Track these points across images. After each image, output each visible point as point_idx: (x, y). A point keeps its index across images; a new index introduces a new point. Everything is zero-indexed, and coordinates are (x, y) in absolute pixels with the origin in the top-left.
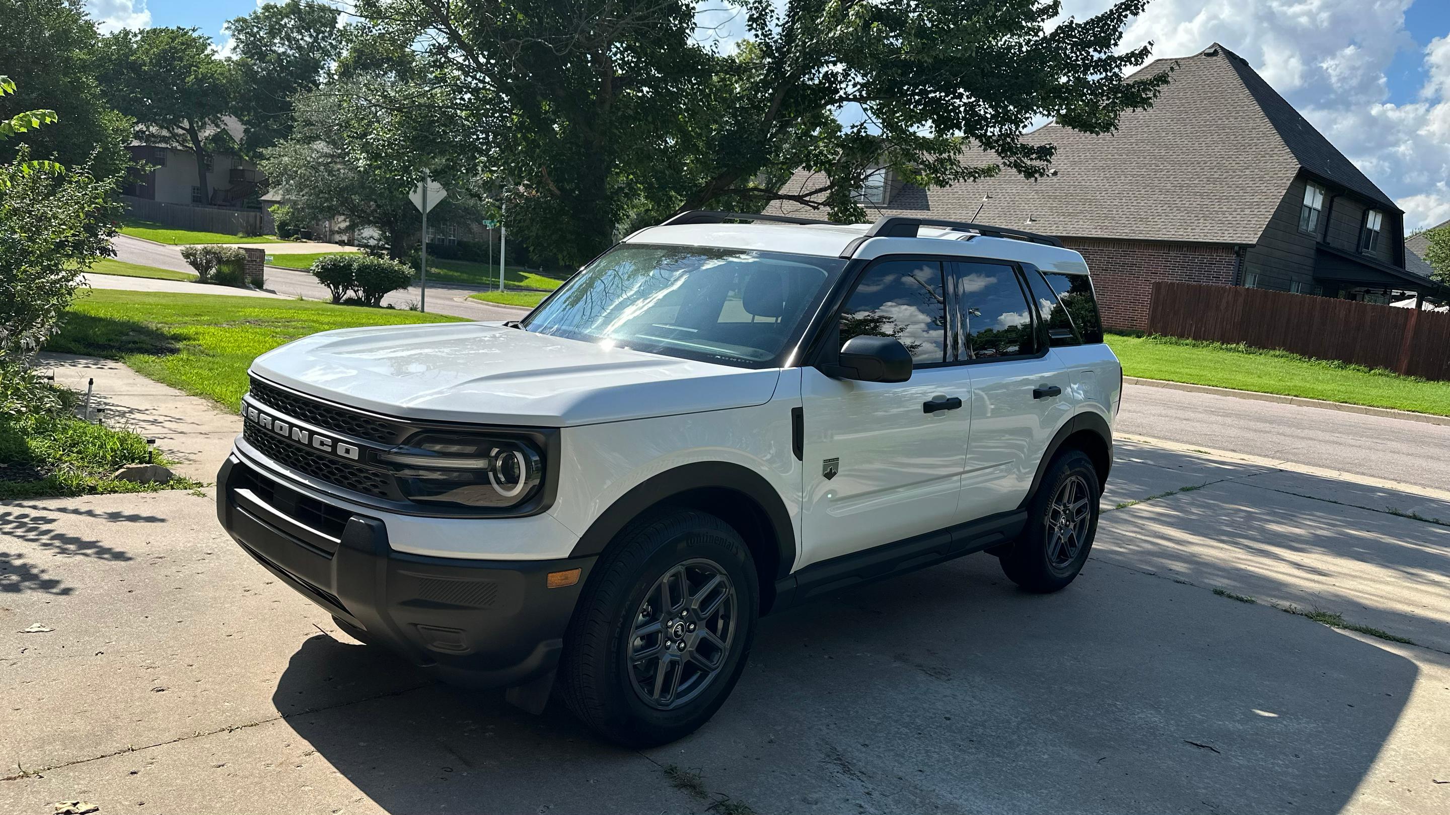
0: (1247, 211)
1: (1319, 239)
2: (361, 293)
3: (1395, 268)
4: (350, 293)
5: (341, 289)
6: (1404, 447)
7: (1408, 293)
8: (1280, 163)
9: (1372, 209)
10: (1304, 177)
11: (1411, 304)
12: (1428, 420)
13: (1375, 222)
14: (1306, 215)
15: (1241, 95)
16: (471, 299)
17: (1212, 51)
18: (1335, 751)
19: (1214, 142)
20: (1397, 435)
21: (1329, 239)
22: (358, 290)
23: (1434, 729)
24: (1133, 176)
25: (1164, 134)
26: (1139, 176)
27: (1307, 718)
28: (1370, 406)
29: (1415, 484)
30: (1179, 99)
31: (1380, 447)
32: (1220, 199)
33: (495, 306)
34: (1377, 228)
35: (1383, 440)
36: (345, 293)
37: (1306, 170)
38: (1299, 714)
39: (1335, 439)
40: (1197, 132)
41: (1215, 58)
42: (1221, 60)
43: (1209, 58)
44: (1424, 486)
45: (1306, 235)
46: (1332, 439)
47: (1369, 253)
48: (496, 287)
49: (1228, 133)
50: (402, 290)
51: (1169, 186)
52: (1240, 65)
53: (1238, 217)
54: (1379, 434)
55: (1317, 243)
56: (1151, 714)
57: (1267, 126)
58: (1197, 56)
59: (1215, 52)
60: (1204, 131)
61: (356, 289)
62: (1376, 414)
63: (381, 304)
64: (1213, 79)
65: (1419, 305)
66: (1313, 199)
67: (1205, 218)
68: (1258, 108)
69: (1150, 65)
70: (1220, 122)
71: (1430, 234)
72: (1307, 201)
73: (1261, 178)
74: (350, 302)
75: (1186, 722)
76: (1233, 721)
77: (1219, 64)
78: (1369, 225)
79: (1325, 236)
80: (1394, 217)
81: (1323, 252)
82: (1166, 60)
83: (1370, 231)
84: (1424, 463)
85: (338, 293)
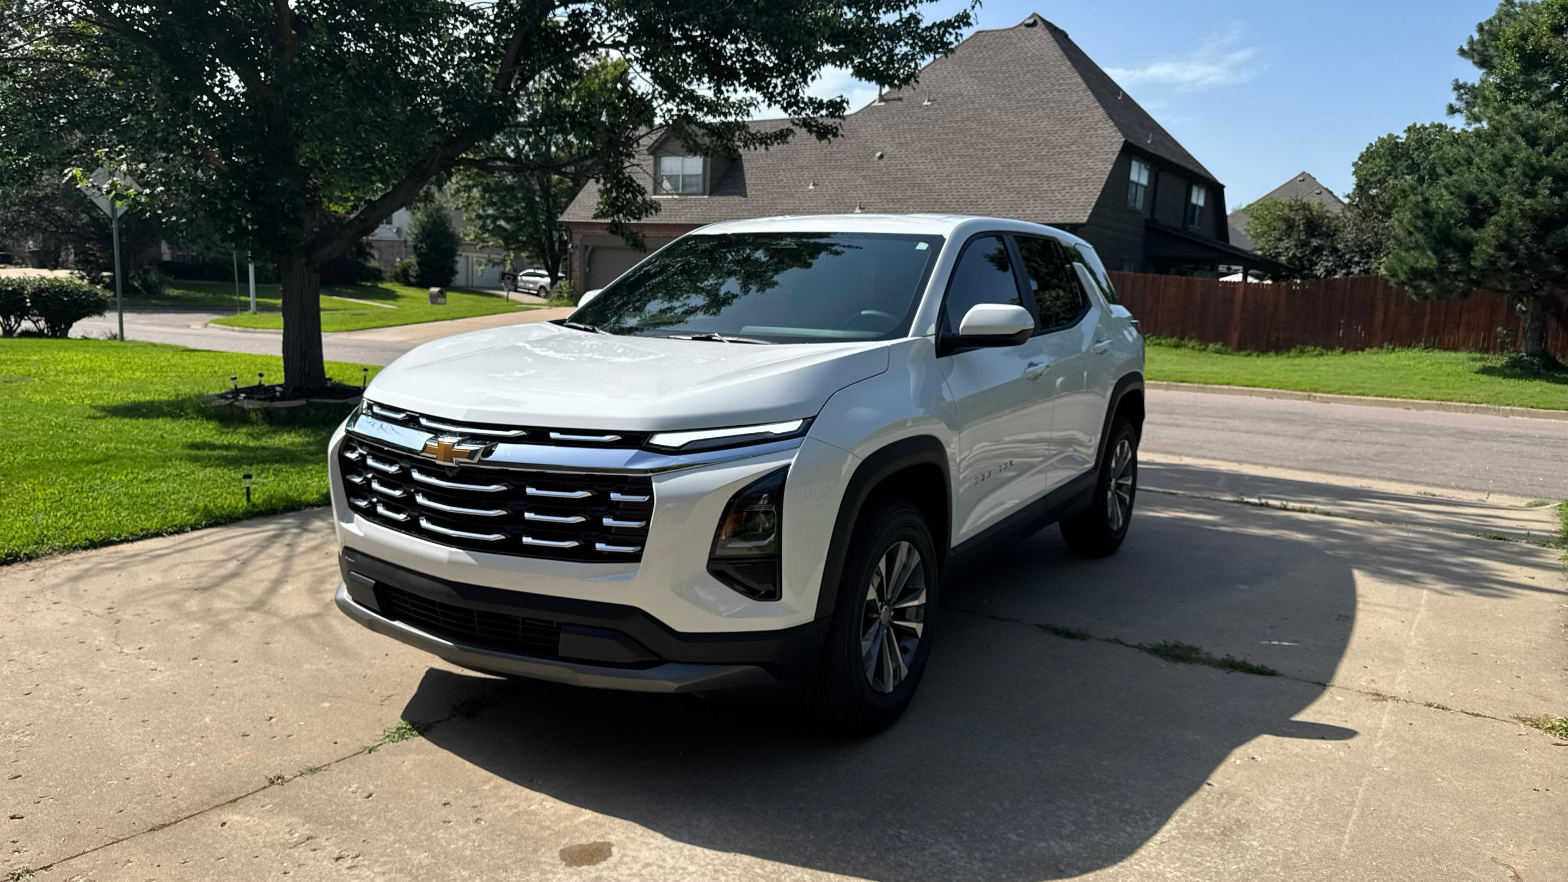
0: (1076, 189)
1: (1148, 216)
2: (42, 324)
3: (1220, 242)
4: (27, 325)
5: (13, 320)
6: (1242, 425)
7: (1234, 268)
8: (1105, 138)
9: (1195, 183)
10: (1130, 152)
11: (1238, 278)
12: (1261, 394)
13: (1198, 198)
14: (1134, 190)
15: (1063, 68)
16: (212, 325)
17: (1031, 21)
18: (1196, 870)
19: (1040, 117)
20: (1235, 413)
21: (1156, 216)
22: (38, 321)
23: (1316, 807)
24: (960, 156)
25: (989, 111)
26: (966, 156)
27: (1157, 816)
28: (1205, 383)
29: (1257, 464)
30: (1003, 73)
31: (1219, 426)
32: (1049, 177)
33: (242, 332)
34: (1201, 203)
35: (1222, 417)
36: (19, 325)
37: (1131, 144)
38: (1146, 810)
39: (1174, 421)
40: (1022, 107)
41: (1035, 29)
42: (1040, 30)
43: (1029, 29)
44: (1266, 465)
45: (1136, 212)
46: (1171, 421)
47: (1195, 228)
48: (245, 307)
49: (1052, 108)
50: (96, 318)
51: (997, 166)
52: (1060, 36)
53: (1068, 195)
54: (1219, 414)
55: (1146, 220)
56: (949, 844)
57: (1089, 98)
58: (1017, 27)
59: (1035, 22)
60: (1029, 106)
61: (35, 319)
62: (1213, 391)
63: (69, 335)
64: (1034, 51)
65: (1245, 278)
66: (1139, 175)
67: (1034, 197)
68: (1080, 80)
69: (971, 37)
70: (1043, 96)
71: (1248, 210)
72: (1134, 176)
73: (1087, 153)
74: (26, 334)
75: (996, 851)
76: (1062, 839)
77: (1039, 35)
78: (1194, 200)
79: (1153, 212)
80: (1215, 191)
81: (1153, 230)
82: (987, 32)
83: (1195, 206)
84: (1264, 440)
85: (10, 326)
